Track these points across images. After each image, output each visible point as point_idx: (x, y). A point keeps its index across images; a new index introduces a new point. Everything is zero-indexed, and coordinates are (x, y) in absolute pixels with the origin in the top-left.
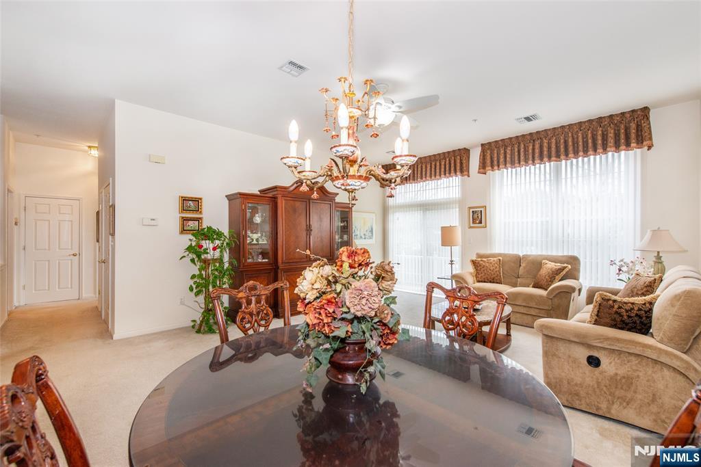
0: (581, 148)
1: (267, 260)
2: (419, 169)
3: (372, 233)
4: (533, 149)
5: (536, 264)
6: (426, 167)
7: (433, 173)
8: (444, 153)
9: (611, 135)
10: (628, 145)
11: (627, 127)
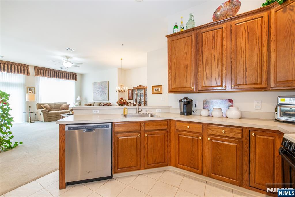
5: (59, 105)
10: (74, 79)
11: (74, 76)
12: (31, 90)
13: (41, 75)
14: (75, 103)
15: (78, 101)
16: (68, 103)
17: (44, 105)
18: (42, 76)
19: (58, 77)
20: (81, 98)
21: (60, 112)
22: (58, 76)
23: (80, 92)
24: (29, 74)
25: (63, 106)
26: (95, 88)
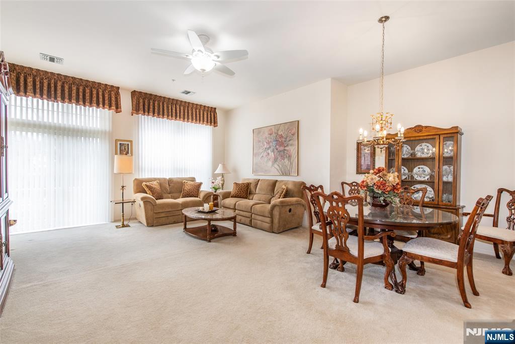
5: (179, 183)
10: (211, 123)
11: (211, 114)
12: (124, 148)
13: (144, 112)
14: (214, 181)
15: (218, 175)
16: (198, 181)
17: (148, 184)
18: (146, 113)
19: (178, 118)
20: (224, 167)
21: (180, 200)
22: (178, 114)
23: (221, 154)
24: (119, 110)
25: (187, 188)
26: (260, 141)
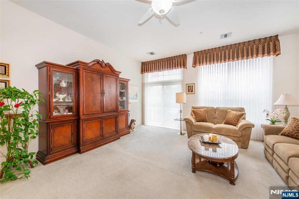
0: (245, 54)
1: (71, 113)
2: (162, 64)
3: (137, 97)
4: (221, 55)
5: (224, 112)
6: (165, 64)
7: (169, 66)
8: (174, 57)
9: (260, 48)
10: (268, 53)
11: (269, 44)
12: (190, 88)
13: (200, 64)
